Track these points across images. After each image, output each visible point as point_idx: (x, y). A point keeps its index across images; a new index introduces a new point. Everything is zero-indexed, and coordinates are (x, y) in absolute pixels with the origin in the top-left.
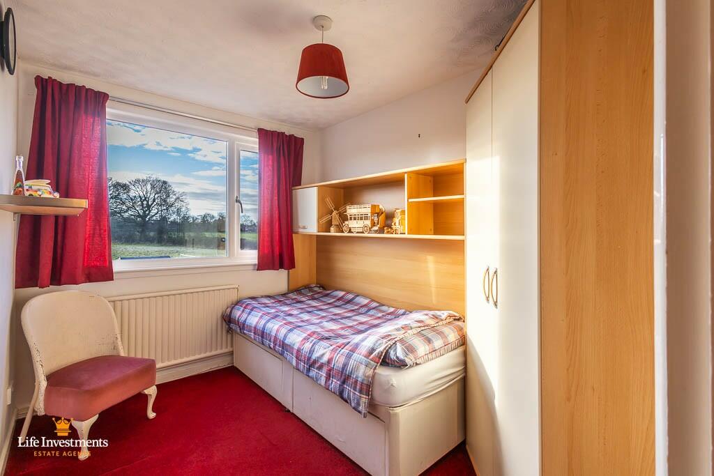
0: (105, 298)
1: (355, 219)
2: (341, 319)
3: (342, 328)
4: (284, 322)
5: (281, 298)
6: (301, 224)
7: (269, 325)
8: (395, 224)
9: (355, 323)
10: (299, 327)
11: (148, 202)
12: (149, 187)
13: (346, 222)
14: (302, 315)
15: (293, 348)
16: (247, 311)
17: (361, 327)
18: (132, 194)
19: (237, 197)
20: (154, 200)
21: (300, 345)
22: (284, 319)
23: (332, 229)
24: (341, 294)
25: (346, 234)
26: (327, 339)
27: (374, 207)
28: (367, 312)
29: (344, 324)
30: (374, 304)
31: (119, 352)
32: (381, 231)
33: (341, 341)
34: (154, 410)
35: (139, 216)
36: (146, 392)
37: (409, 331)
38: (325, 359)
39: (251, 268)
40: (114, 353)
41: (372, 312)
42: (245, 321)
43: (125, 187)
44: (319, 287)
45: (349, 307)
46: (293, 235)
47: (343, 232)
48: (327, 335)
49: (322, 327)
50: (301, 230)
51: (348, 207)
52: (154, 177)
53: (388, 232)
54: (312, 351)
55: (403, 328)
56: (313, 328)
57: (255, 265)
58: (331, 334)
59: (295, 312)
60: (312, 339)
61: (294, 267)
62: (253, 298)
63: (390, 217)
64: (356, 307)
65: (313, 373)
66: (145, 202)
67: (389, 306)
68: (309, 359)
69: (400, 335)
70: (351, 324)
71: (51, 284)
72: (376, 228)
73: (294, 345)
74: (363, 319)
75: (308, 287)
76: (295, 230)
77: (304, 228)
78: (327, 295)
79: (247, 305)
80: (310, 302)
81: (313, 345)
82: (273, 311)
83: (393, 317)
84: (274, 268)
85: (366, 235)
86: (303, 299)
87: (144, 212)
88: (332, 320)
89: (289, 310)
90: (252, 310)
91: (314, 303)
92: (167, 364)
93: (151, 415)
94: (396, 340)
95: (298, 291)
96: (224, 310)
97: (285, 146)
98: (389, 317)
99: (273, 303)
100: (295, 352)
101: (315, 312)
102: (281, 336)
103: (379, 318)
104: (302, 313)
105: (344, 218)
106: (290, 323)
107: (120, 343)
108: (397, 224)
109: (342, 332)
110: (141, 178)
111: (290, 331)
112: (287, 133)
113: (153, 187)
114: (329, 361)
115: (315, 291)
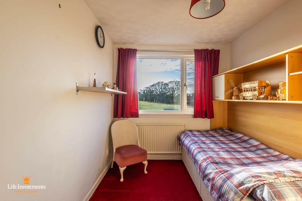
0: (135, 123)
1: (247, 91)
2: (234, 152)
3: (231, 159)
4: (198, 146)
5: (204, 133)
6: (216, 95)
7: (191, 146)
8: (278, 93)
9: (242, 157)
10: (205, 151)
11: (174, 89)
12: (174, 84)
13: (242, 93)
14: (210, 144)
15: (198, 162)
16: (186, 137)
17: (246, 161)
18: (169, 87)
19: (185, 84)
20: (176, 88)
21: (201, 162)
22: (199, 145)
23: (233, 97)
24: (240, 135)
25: (241, 100)
26: (217, 163)
27: (260, 82)
28: (256, 150)
29: (234, 156)
30: (263, 147)
31: (138, 145)
32: (266, 98)
33: (225, 168)
34: (147, 170)
35: (171, 94)
36: (143, 162)
37: (280, 178)
38: (211, 176)
39: (191, 116)
40: (137, 145)
41: (259, 152)
42: (184, 141)
43: (167, 84)
44: (228, 130)
45: (244, 145)
46: (213, 101)
47: (240, 99)
48: (217, 160)
49: (218, 155)
50: (216, 98)
51: (242, 84)
52: (175, 80)
53: (272, 99)
54: (206, 168)
55: (275, 173)
56: (211, 154)
57: (193, 115)
58: (221, 161)
59: (208, 142)
60: (208, 160)
61: (213, 118)
62: (191, 131)
63: (275, 88)
64: (249, 146)
65: (206, 181)
66: (173, 89)
67: (275, 150)
68: (204, 172)
69: (270, 179)
70: (239, 157)
71: (121, 117)
72: (262, 96)
73: (199, 161)
74: (250, 155)
75: (221, 129)
76: (213, 98)
77: (218, 97)
78: (231, 135)
79: (186, 134)
80: (220, 137)
81: (207, 165)
82: (196, 139)
83: (276, 159)
84: (202, 118)
85: (255, 101)
86: (216, 135)
87: (173, 93)
88: (227, 151)
89: (205, 140)
90: (187, 137)
91: (222, 139)
92: (152, 152)
93: (146, 172)
94: (265, 182)
95: (215, 130)
96: (178, 134)
97: (209, 56)
98: (273, 158)
99: (199, 135)
100: (199, 165)
101: (220, 144)
102: (195, 154)
103: (264, 157)
104: (211, 143)
105: (240, 91)
106: (201, 148)
107: (138, 141)
108: (279, 93)
109: (230, 161)
110: (172, 81)
111: (199, 152)
112: (210, 49)
113: (175, 84)
114: (213, 179)
115: (225, 131)
